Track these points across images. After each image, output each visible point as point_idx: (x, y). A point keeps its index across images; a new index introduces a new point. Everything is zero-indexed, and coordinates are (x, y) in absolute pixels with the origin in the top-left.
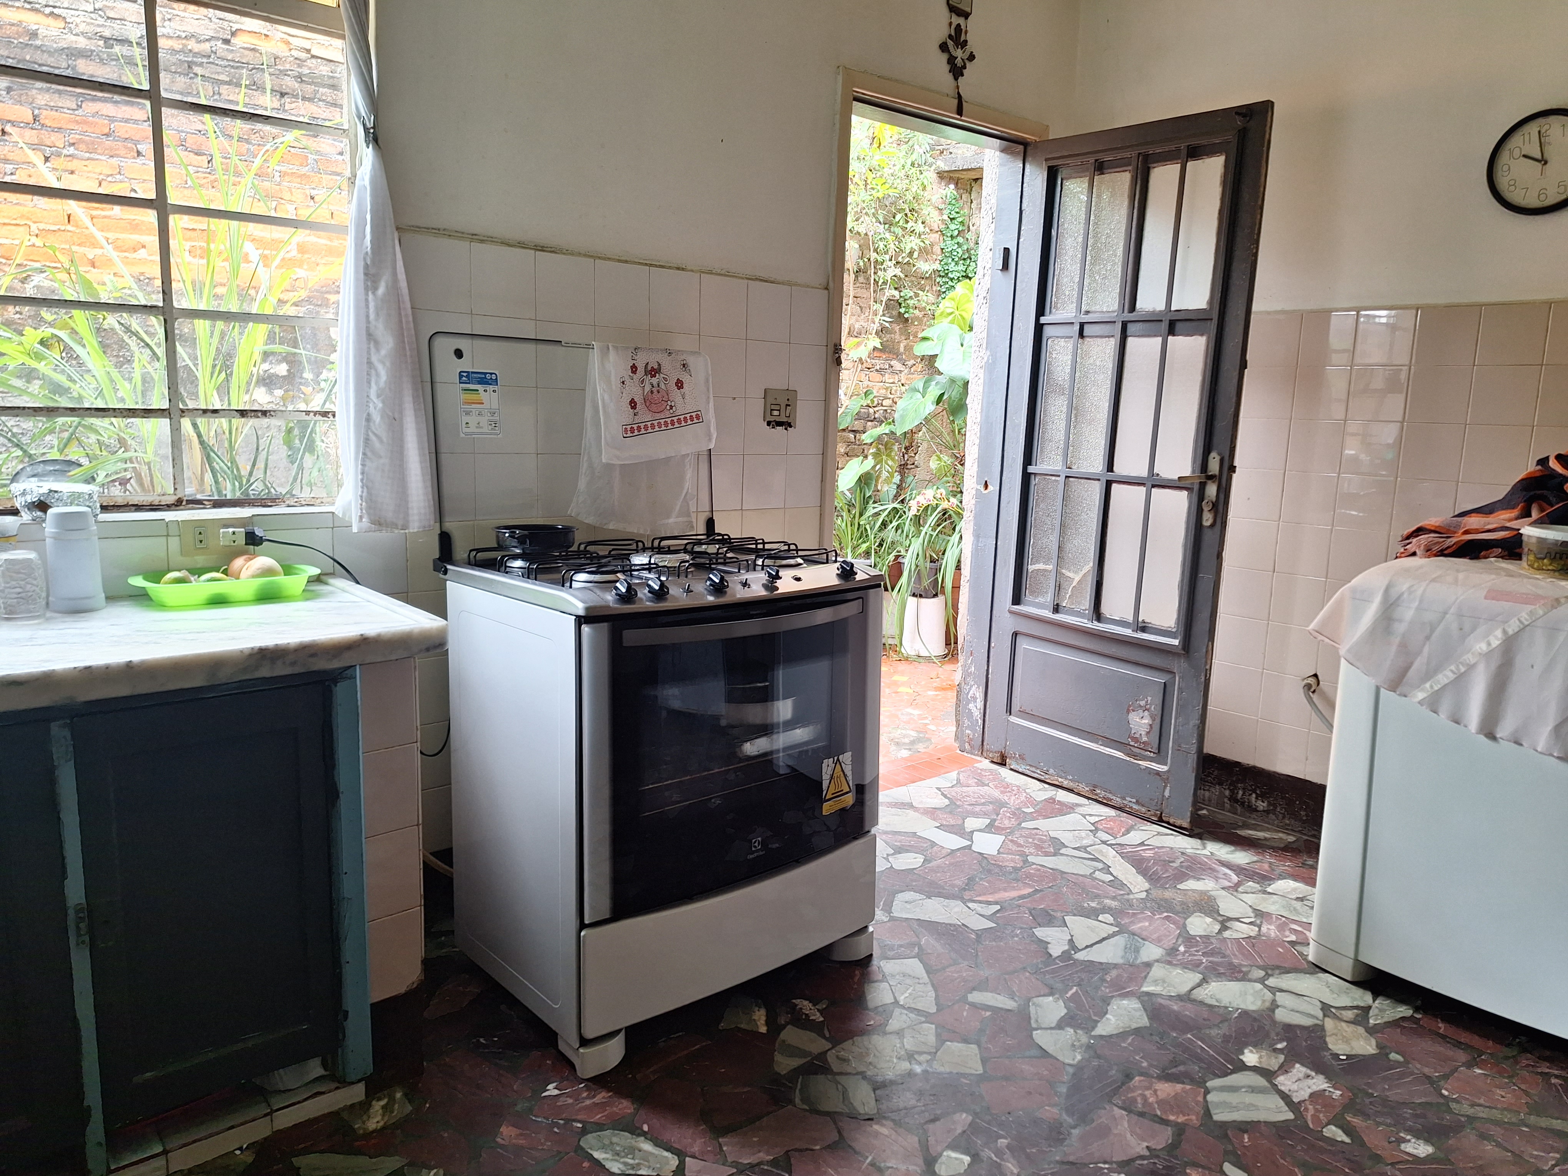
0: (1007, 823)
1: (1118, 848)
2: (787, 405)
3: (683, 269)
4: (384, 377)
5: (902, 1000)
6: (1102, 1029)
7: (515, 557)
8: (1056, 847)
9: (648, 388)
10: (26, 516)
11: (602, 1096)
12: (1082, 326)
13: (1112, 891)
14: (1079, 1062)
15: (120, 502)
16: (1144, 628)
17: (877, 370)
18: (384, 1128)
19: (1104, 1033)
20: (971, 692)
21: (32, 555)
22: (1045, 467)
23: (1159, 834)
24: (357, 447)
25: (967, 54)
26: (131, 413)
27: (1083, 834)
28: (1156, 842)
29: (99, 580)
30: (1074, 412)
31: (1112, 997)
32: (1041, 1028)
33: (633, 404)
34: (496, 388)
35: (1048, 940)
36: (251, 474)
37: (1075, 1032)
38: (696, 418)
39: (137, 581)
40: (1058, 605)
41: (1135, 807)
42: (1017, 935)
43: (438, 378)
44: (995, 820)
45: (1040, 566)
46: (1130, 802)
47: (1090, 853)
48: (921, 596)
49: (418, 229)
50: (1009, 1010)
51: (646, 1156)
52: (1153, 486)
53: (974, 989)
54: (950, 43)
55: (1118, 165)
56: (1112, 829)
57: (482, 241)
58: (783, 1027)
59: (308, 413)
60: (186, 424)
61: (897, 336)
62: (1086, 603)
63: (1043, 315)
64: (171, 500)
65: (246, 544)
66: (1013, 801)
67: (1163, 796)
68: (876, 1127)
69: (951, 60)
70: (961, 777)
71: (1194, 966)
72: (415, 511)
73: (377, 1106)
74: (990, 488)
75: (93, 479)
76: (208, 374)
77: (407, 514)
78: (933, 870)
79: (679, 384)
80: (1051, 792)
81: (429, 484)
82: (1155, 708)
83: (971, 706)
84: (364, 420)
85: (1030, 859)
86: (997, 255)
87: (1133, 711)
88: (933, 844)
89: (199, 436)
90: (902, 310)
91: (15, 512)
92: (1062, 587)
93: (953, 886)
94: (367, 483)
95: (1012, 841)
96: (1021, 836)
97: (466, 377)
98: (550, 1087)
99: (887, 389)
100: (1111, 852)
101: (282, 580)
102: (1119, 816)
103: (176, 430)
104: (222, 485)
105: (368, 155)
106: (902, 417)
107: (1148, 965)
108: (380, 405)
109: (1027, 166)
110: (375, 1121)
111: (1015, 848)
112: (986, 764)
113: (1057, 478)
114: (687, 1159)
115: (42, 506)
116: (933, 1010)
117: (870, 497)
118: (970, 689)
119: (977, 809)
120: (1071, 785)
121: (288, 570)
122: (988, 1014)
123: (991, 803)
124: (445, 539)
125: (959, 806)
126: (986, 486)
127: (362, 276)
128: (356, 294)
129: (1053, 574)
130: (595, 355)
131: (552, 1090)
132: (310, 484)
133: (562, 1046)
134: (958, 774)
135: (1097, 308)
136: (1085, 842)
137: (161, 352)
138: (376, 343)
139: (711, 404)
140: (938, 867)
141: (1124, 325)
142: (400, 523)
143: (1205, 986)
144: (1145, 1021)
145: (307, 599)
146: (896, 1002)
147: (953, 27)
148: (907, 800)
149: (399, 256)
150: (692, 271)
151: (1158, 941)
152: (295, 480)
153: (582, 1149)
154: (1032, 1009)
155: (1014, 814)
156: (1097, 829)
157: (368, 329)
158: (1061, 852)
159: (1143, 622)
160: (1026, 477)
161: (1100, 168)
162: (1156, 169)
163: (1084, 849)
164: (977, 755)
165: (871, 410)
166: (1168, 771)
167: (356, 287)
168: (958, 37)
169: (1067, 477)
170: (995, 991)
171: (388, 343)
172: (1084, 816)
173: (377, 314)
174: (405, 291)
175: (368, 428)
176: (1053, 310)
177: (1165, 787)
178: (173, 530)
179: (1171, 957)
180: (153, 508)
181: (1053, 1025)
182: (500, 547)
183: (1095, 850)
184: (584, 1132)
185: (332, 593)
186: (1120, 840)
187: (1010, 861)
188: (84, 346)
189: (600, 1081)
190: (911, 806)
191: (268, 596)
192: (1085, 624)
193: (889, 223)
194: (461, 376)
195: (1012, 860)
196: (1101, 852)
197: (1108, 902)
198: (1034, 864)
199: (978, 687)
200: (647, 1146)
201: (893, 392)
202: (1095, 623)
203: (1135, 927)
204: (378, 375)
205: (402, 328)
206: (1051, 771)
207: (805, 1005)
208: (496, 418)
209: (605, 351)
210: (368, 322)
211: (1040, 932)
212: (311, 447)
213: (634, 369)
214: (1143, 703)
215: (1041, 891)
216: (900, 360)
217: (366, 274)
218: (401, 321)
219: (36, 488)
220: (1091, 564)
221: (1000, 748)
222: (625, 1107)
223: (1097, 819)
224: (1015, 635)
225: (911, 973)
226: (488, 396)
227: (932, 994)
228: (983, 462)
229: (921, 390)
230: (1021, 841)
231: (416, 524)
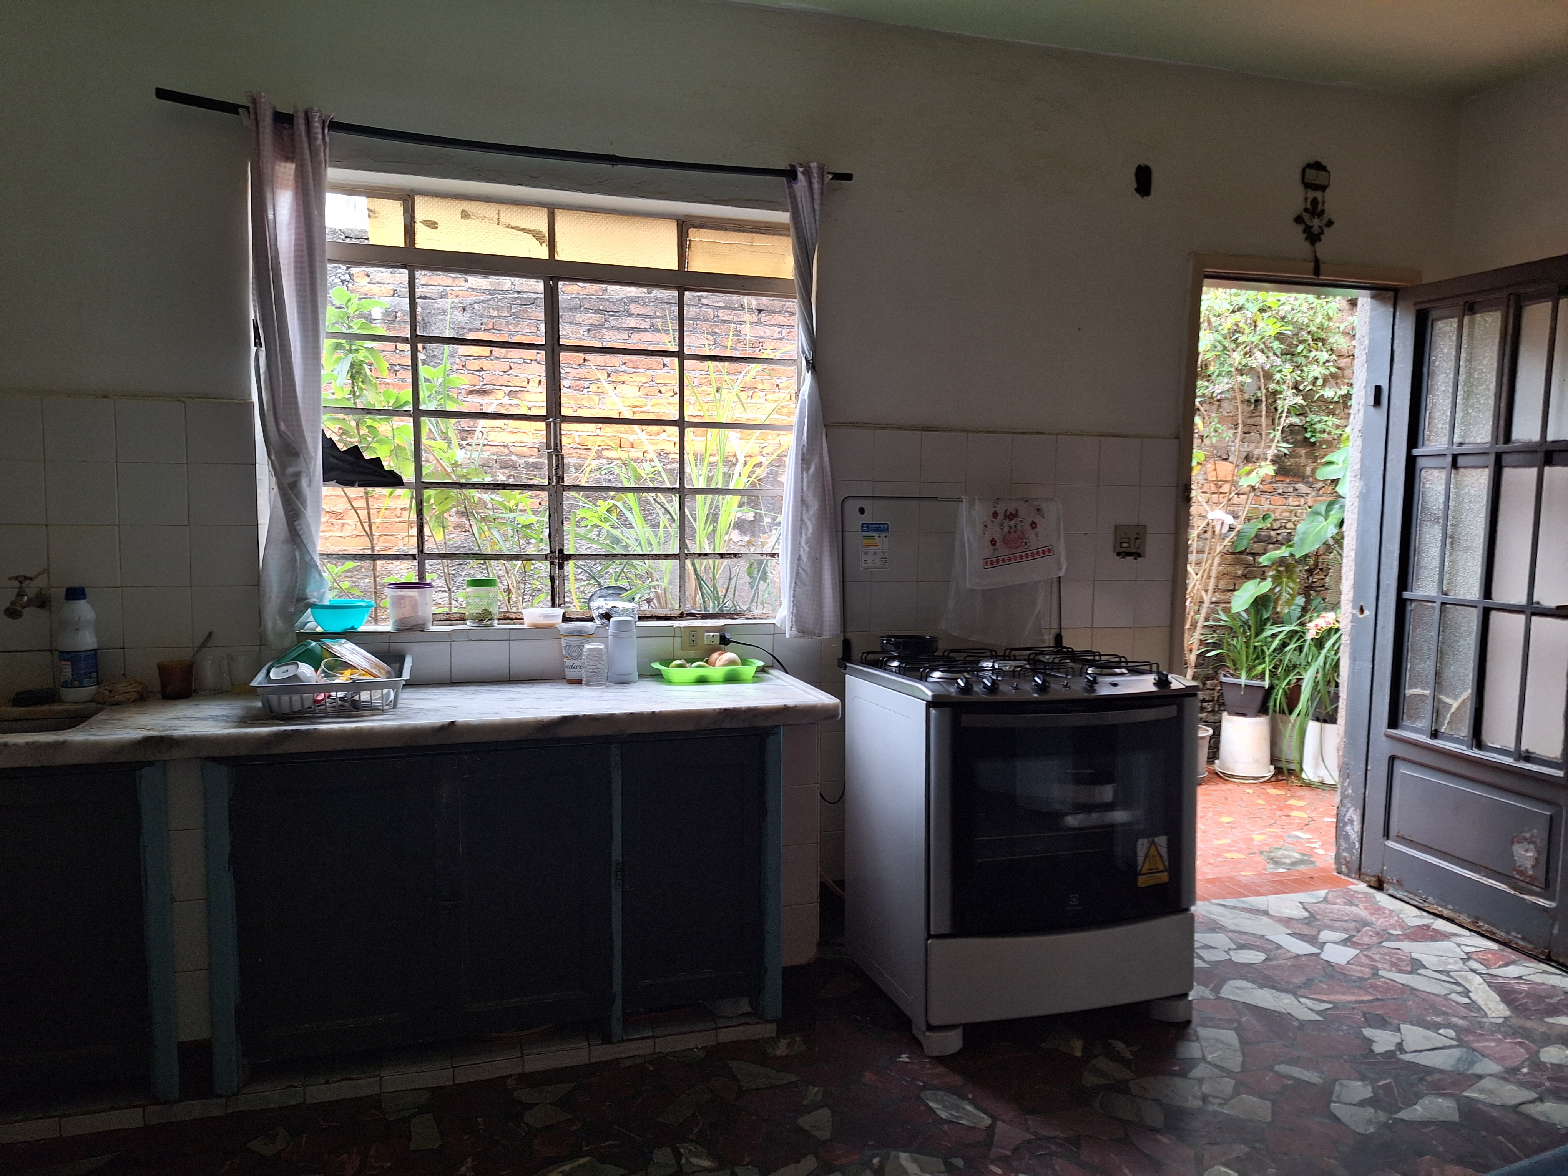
0: (1366, 940)
1: (1488, 978)
2: (1137, 538)
3: (1042, 433)
4: (810, 530)
5: (1209, 1058)
6: (1403, 1115)
7: (894, 659)
8: (1416, 966)
9: (1006, 530)
10: (598, 622)
11: (940, 1070)
12: (1455, 457)
13: (1464, 1012)
14: (1372, 1133)
15: (649, 614)
16: (1528, 757)
17: (1279, 494)
18: (787, 1056)
19: (1406, 1118)
20: (1348, 814)
21: (602, 646)
22: (1421, 593)
23: (1544, 972)
24: (791, 578)
25: (1325, 221)
26: (658, 557)
27: (1451, 960)
28: (1538, 978)
29: (636, 664)
30: (1449, 540)
31: (1426, 1094)
32: (1340, 1102)
33: (993, 542)
34: (887, 534)
35: (1376, 1039)
36: (725, 596)
37: (1376, 1112)
38: (1048, 551)
39: (657, 665)
40: (1436, 730)
41: (1521, 943)
42: (1343, 1030)
43: (847, 528)
44: (1354, 936)
45: (1418, 691)
46: (1515, 937)
47: (1452, 977)
48: (1325, 721)
49: (838, 425)
50: (1314, 1084)
51: (967, 1113)
52: (1534, 614)
53: (1282, 1062)
54: (1306, 216)
55: (1488, 306)
56: (1488, 960)
57: (884, 428)
58: (1096, 1056)
59: (762, 554)
60: (688, 562)
61: (1303, 460)
62: (1464, 730)
63: (1416, 447)
64: (677, 613)
65: (720, 644)
66: (1380, 922)
67: (1552, 934)
68: (1159, 1137)
69: (1308, 230)
70: (1330, 896)
71: (1534, 1086)
72: (828, 624)
73: (784, 1042)
74: (1367, 613)
75: (633, 599)
76: (702, 528)
77: (822, 626)
78: (1271, 967)
79: (1034, 525)
80: (1427, 919)
81: (838, 604)
82: (1542, 842)
83: (1348, 828)
84: (797, 559)
85: (1381, 973)
86: (1369, 393)
87: (1518, 843)
88: (1279, 947)
89: (695, 570)
90: (1308, 435)
91: (591, 619)
92: (1441, 712)
93: (1288, 983)
94: (796, 603)
95: (1366, 956)
96: (1379, 953)
97: (867, 527)
98: (903, 1056)
99: (1291, 511)
100: (1478, 979)
101: (741, 668)
102: (1502, 950)
103: (682, 567)
104: (707, 603)
105: (808, 377)
106: (1302, 540)
107: (1480, 1077)
108: (807, 549)
109: (1398, 309)
110: (781, 1049)
111: (1367, 961)
112: (1362, 887)
113: (1434, 604)
114: (999, 1122)
115: (607, 616)
116: (1238, 1069)
117: (1268, 619)
118: (1347, 811)
119: (1337, 924)
120: (1452, 915)
121: (744, 662)
122: (1290, 1082)
123: (1354, 921)
124: (847, 645)
125: (1318, 920)
126: (1362, 611)
127: (800, 461)
128: (796, 474)
129: (1430, 701)
130: (964, 507)
131: (904, 1058)
132: (762, 603)
133: (915, 1031)
134: (1328, 893)
135: (1471, 440)
136: (1450, 967)
137: (677, 517)
138: (807, 506)
139: (1062, 540)
140: (1279, 966)
141: (1499, 457)
142: (817, 631)
143: (1538, 1103)
144: (1456, 1117)
145: (754, 682)
146: (1204, 1059)
147: (1309, 201)
148: (1264, 908)
149: (825, 445)
150: (1050, 434)
151: (1500, 1060)
152: (752, 601)
153: (921, 1098)
154: (1337, 1088)
155: (1378, 933)
156: (1469, 959)
157: (802, 496)
158: (1419, 972)
159: (1527, 751)
160: (1401, 605)
161: (1471, 309)
162: (1528, 308)
163: (1447, 973)
164: (1354, 878)
165: (1273, 533)
166: (1556, 908)
167: (796, 468)
168: (1314, 209)
169: (1443, 603)
170: (1306, 1068)
171: (814, 506)
172: (1459, 945)
173: (808, 487)
174: (828, 469)
175: (798, 565)
176: (1426, 443)
177: (1553, 925)
178: (678, 634)
179: (1510, 1074)
180: (667, 618)
181: (1355, 1102)
182: (884, 651)
183: (1460, 976)
184: (924, 1088)
185: (770, 679)
186: (1491, 971)
187: (1357, 971)
188: (632, 513)
189: (940, 1060)
190: (1266, 913)
191: (732, 679)
192: (1462, 749)
193: (1289, 354)
194: (862, 527)
195: (1361, 971)
196: (1465, 978)
197: (1455, 1020)
198: (1383, 977)
199: (1355, 810)
200: (970, 1108)
201: (1298, 514)
202: (1475, 750)
203: (1476, 1045)
204: (807, 528)
205: (825, 495)
206: (1431, 899)
207: (1120, 1046)
208: (886, 556)
209: (972, 503)
210: (802, 492)
211: (1368, 1032)
212: (764, 577)
213: (995, 515)
214: (1528, 835)
215: (1382, 1000)
216: (1306, 483)
217: (802, 460)
218: (824, 490)
219: (601, 605)
220: (1469, 691)
221: (1376, 872)
222: (957, 1080)
223: (1474, 949)
224: (1392, 759)
225: (1225, 1041)
226: (880, 540)
227: (1241, 1059)
228: (1358, 587)
229: (1324, 513)
230: (1377, 957)
231: (828, 633)
